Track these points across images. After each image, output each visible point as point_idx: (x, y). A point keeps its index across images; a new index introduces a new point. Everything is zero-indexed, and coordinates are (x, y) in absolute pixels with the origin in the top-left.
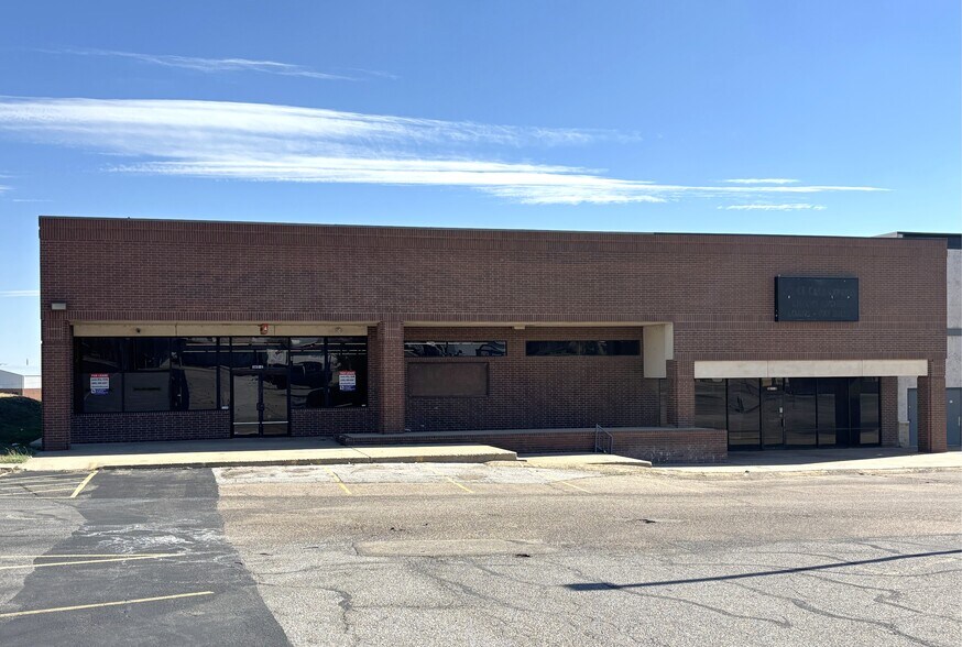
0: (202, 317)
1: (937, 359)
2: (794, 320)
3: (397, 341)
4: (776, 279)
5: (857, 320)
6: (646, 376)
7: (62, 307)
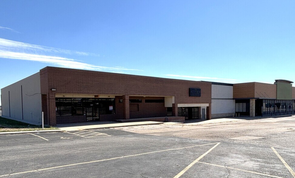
0: (88, 93)
1: (210, 103)
2: (192, 96)
3: (128, 99)
4: (189, 88)
5: (200, 96)
6: (165, 107)
7: (55, 90)
